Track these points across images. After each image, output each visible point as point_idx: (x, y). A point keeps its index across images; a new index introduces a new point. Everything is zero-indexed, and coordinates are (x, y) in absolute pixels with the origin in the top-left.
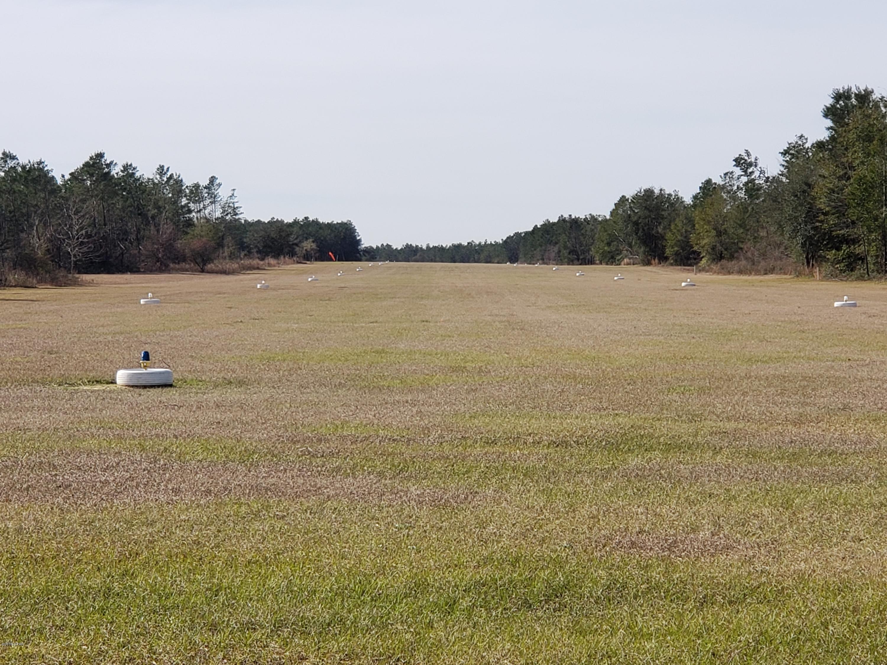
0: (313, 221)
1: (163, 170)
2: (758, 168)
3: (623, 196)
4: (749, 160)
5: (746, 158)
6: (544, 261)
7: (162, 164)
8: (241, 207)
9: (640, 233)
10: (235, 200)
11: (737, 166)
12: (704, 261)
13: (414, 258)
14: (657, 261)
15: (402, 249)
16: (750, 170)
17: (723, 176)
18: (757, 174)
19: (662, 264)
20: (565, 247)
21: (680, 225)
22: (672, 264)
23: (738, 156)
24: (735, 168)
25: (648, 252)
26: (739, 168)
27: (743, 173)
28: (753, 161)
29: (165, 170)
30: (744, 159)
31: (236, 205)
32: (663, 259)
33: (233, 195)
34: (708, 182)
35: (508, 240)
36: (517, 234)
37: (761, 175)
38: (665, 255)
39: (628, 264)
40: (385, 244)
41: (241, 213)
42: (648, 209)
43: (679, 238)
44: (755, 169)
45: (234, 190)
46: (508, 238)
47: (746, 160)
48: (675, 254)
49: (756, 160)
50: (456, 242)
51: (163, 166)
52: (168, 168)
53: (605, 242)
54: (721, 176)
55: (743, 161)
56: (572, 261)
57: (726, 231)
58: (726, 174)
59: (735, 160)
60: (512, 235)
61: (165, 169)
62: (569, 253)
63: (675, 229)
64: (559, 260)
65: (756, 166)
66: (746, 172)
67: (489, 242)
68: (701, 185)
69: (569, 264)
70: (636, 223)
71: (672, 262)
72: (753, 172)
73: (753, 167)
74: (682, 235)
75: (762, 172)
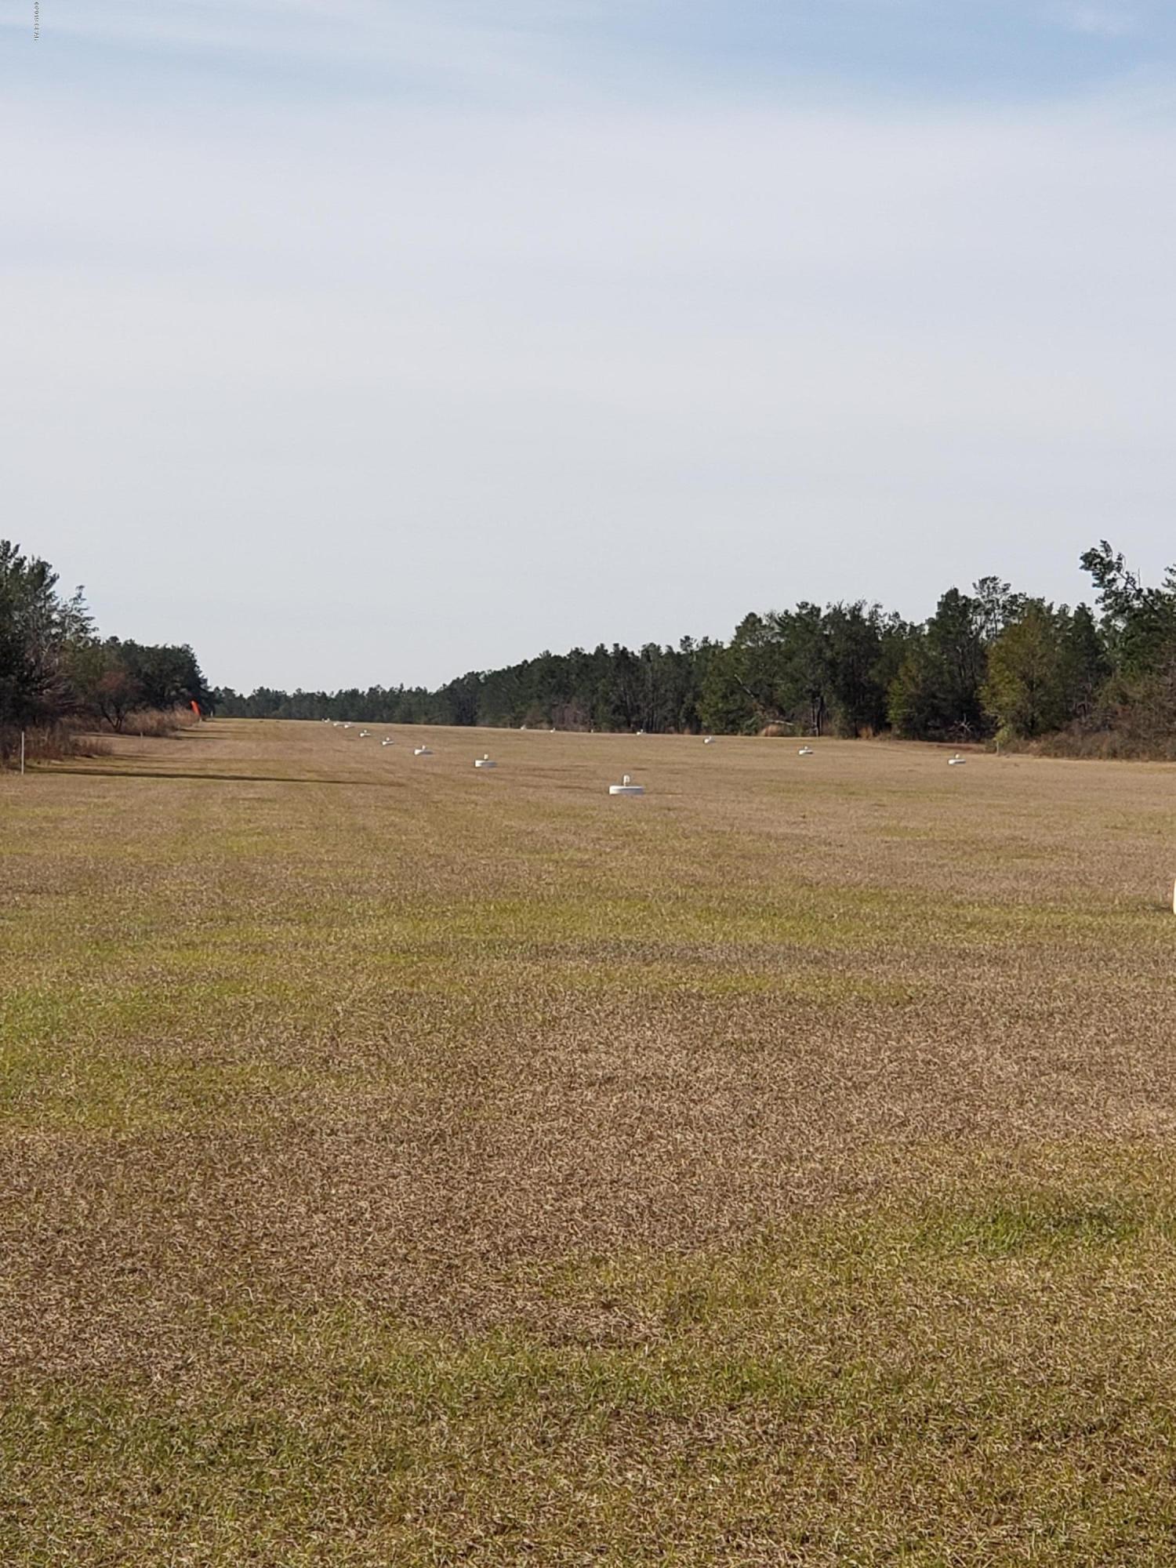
1: (8, 550)
2: (1123, 572)
3: (752, 615)
4: (1108, 559)
5: (1103, 555)
6: (561, 724)
8: (92, 618)
10: (83, 606)
11: (1087, 569)
14: (871, 731)
16: (1110, 576)
18: (1120, 584)
19: (881, 735)
20: (607, 702)
21: (913, 668)
22: (899, 738)
23: (1088, 551)
24: (1083, 571)
25: (851, 714)
26: (1090, 572)
27: (1097, 582)
28: (1114, 560)
29: (12, 551)
30: (1099, 556)
31: (86, 614)
32: (881, 726)
33: (80, 596)
35: (455, 686)
36: (473, 676)
37: (1129, 586)
38: (888, 720)
39: (773, 735)
41: (94, 630)
43: (913, 690)
44: (1118, 576)
45: (81, 587)
46: (454, 682)
47: (1102, 559)
48: (904, 720)
49: (1120, 559)
50: (347, 687)
52: (17, 547)
53: (720, 694)
55: (1098, 560)
56: (619, 726)
57: (1041, 682)
59: (1085, 558)
60: (461, 677)
61: (12, 547)
62: (614, 712)
63: (905, 675)
64: (593, 722)
65: (1119, 570)
66: (1101, 579)
67: (406, 689)
68: (940, 600)
69: (612, 731)
71: (898, 732)
72: (1114, 580)
73: (1114, 572)
74: (917, 685)
75: (1130, 580)
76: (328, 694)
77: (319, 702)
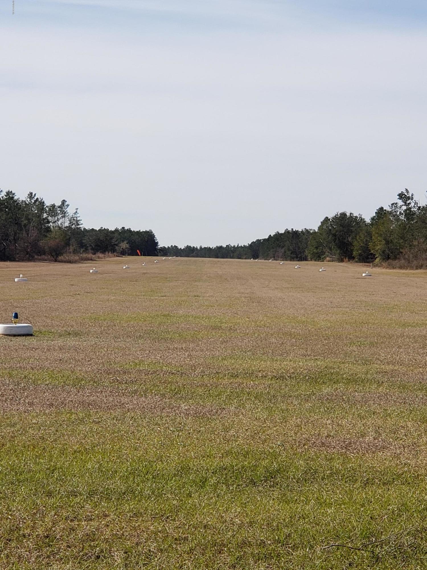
0: (127, 229)
1: (32, 195)
2: (413, 201)
3: (327, 218)
4: (408, 196)
6: (275, 258)
7: (31, 192)
8: (81, 220)
9: (337, 241)
10: (78, 216)
11: (400, 199)
12: (377, 260)
13: (192, 255)
14: (347, 259)
15: (184, 249)
16: (408, 202)
17: (390, 205)
18: (412, 204)
19: (351, 261)
20: (289, 250)
21: (362, 236)
22: (357, 262)
23: (400, 192)
24: (399, 200)
25: (342, 253)
28: (410, 196)
30: (404, 195)
31: (78, 219)
32: (351, 258)
33: (76, 212)
34: (381, 209)
35: (253, 244)
36: (258, 241)
37: (415, 205)
38: (353, 256)
39: (329, 261)
40: (173, 246)
41: (81, 224)
42: (342, 226)
43: (362, 245)
44: (411, 202)
45: (77, 209)
47: (406, 195)
48: (359, 255)
49: (412, 195)
50: (219, 245)
51: (32, 193)
52: (35, 194)
53: (315, 246)
54: (389, 206)
55: (404, 196)
56: (293, 258)
57: (392, 241)
58: (393, 204)
59: (399, 195)
60: (255, 241)
62: (291, 253)
63: (359, 239)
64: (285, 258)
65: (412, 199)
66: (405, 203)
67: (240, 245)
68: (376, 211)
69: (291, 261)
70: (335, 235)
71: (357, 260)
72: (410, 203)
73: (410, 200)
74: (363, 243)
75: (416, 203)
76: (211, 247)
77: (208, 251)
